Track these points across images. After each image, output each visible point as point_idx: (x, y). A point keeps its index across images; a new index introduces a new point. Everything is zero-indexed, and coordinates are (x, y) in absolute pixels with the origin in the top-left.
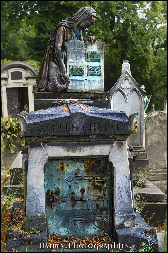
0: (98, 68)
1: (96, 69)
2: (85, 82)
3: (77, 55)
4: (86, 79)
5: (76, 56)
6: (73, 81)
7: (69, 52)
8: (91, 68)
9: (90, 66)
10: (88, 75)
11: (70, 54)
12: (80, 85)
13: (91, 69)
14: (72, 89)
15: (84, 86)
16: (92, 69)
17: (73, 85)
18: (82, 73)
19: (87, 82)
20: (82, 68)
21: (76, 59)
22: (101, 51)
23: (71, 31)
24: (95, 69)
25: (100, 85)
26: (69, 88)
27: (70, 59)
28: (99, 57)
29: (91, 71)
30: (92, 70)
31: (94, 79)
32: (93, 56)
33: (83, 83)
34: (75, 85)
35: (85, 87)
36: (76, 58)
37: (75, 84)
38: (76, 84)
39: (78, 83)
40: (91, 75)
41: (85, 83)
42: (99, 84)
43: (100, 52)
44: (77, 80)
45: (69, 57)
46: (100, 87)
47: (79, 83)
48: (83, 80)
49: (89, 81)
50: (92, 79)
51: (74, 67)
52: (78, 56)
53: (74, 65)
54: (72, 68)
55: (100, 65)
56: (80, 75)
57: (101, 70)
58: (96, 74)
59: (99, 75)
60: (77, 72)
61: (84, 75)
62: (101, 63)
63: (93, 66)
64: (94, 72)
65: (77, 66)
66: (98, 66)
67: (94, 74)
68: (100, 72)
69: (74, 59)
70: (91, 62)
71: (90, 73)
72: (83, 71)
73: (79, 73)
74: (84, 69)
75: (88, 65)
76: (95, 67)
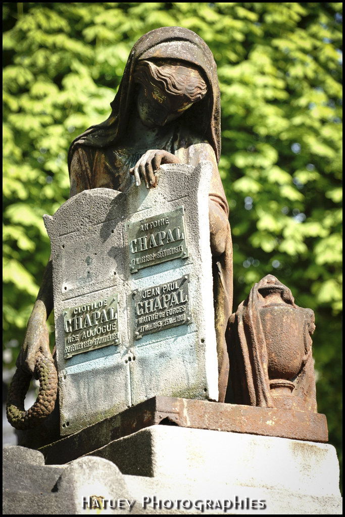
0: (175, 290)
2: (129, 374)
3: (92, 256)
4: (130, 359)
5: (88, 261)
6: (78, 383)
7: (58, 256)
8: (146, 302)
9: (144, 293)
10: (136, 339)
11: (63, 262)
12: (109, 392)
13: (147, 306)
14: (77, 420)
15: (123, 394)
16: (149, 304)
17: (80, 400)
18: (113, 331)
19: (137, 370)
20: (109, 313)
21: (88, 277)
22: (178, 208)
23: (113, 160)
24: (165, 300)
25: (189, 371)
26: (66, 415)
27: (65, 285)
28: (175, 237)
29: (147, 311)
30: (151, 305)
31: (163, 350)
32: (149, 241)
33: (119, 378)
34: (89, 398)
35: (126, 395)
36: (89, 269)
37: (86, 390)
38: (92, 389)
39: (99, 382)
40: (146, 333)
41: (129, 377)
42: (189, 366)
43: (175, 214)
44: (95, 373)
45: (61, 277)
46: (192, 381)
47: (102, 381)
48: (117, 368)
49: (143, 361)
50: (156, 352)
51: (78, 314)
52: (94, 260)
53: (80, 307)
54: (73, 322)
55: (183, 272)
56: (103, 346)
57: (188, 298)
58: (168, 320)
59: (183, 320)
60: (89, 333)
61: (119, 341)
62: (190, 263)
63: (153, 290)
64: (159, 317)
65: (90, 308)
66: (177, 280)
67: (161, 324)
68: (185, 309)
69: (80, 277)
70: (146, 270)
71: (144, 323)
72: (114, 325)
73: (98, 339)
74: (117, 312)
75: (135, 290)
76: (165, 287)
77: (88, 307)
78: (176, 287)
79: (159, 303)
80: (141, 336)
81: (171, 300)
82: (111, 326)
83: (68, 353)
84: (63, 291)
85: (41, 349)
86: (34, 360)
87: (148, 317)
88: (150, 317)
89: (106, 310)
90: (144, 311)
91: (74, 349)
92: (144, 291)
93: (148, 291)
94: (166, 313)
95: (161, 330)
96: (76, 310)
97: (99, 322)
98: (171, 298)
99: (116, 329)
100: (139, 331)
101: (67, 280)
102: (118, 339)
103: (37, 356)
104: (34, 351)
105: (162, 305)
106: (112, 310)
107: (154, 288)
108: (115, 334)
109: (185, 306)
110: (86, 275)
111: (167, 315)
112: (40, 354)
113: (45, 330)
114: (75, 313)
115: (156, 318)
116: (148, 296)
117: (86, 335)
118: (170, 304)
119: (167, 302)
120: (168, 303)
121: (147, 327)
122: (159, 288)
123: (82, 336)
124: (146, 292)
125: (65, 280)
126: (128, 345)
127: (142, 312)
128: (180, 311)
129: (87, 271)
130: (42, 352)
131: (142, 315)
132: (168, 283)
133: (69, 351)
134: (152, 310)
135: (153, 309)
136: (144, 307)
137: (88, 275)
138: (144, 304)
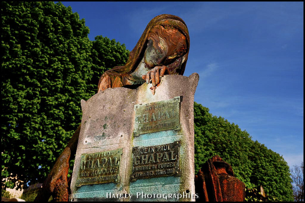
0: (167, 151)
1: (160, 155)
3: (108, 124)
5: (105, 126)
7: (86, 122)
8: (143, 156)
9: (142, 150)
10: (131, 181)
11: (88, 126)
13: (143, 159)
16: (145, 158)
18: (113, 173)
20: (113, 160)
22: (176, 97)
24: (158, 157)
27: (86, 139)
28: (171, 116)
29: (143, 162)
30: (147, 159)
36: (104, 131)
40: (140, 178)
43: (173, 102)
45: (84, 135)
51: (92, 159)
52: (109, 126)
53: (94, 154)
54: (87, 163)
55: (174, 139)
56: (105, 182)
57: (178, 157)
58: (160, 172)
59: (172, 173)
60: (97, 172)
61: (118, 181)
62: (180, 133)
63: (149, 149)
64: (152, 168)
65: (101, 156)
66: (169, 144)
67: (153, 173)
68: (174, 165)
69: (98, 136)
70: (145, 135)
71: (139, 171)
72: (116, 169)
73: (103, 177)
74: (120, 161)
75: (135, 147)
76: (159, 148)
77: (99, 155)
78: (169, 149)
79: (153, 158)
80: (135, 179)
81: (163, 157)
82: (114, 169)
83: (79, 183)
84: (84, 143)
85: (61, 178)
86: (54, 184)
87: (143, 167)
88: (145, 167)
89: (112, 158)
90: (141, 162)
91: (84, 181)
92: (142, 149)
93: (145, 149)
94: (158, 166)
95: (152, 177)
96: (90, 156)
97: (105, 166)
98: (163, 156)
99: (117, 172)
100: (134, 176)
101: (88, 136)
102: (117, 179)
103: (57, 182)
104: (56, 178)
105: (156, 160)
106: (116, 158)
107: (151, 148)
108: (116, 175)
109: (174, 163)
110: (101, 135)
111: (159, 167)
112: (60, 181)
113: (67, 165)
114: (89, 157)
115: (149, 168)
116: (145, 153)
117: (94, 173)
118: (162, 159)
119: (159, 159)
120: (161, 159)
121: (141, 173)
122: (154, 148)
123: (92, 173)
124: (143, 149)
125: (87, 136)
126: (123, 184)
127: (139, 162)
128: (170, 166)
129: (103, 132)
130: (61, 180)
131: (139, 165)
132: (162, 145)
133: (80, 182)
134: (146, 162)
135: (148, 162)
136: (141, 160)
137: (103, 135)
138: (141, 158)
